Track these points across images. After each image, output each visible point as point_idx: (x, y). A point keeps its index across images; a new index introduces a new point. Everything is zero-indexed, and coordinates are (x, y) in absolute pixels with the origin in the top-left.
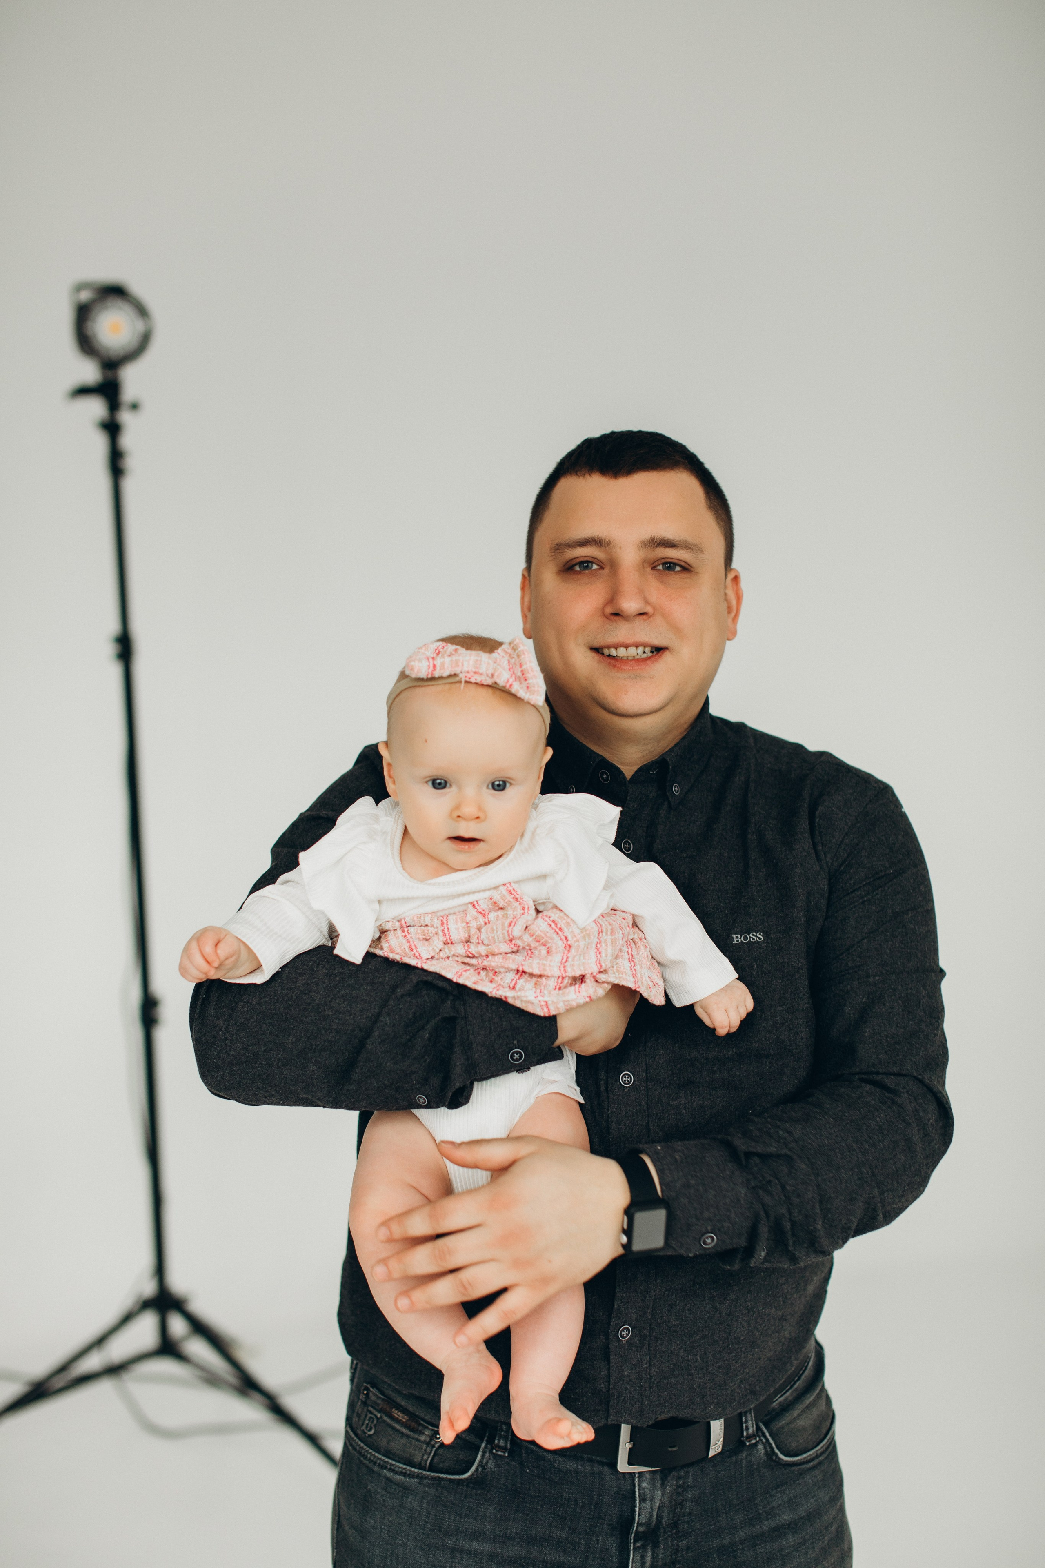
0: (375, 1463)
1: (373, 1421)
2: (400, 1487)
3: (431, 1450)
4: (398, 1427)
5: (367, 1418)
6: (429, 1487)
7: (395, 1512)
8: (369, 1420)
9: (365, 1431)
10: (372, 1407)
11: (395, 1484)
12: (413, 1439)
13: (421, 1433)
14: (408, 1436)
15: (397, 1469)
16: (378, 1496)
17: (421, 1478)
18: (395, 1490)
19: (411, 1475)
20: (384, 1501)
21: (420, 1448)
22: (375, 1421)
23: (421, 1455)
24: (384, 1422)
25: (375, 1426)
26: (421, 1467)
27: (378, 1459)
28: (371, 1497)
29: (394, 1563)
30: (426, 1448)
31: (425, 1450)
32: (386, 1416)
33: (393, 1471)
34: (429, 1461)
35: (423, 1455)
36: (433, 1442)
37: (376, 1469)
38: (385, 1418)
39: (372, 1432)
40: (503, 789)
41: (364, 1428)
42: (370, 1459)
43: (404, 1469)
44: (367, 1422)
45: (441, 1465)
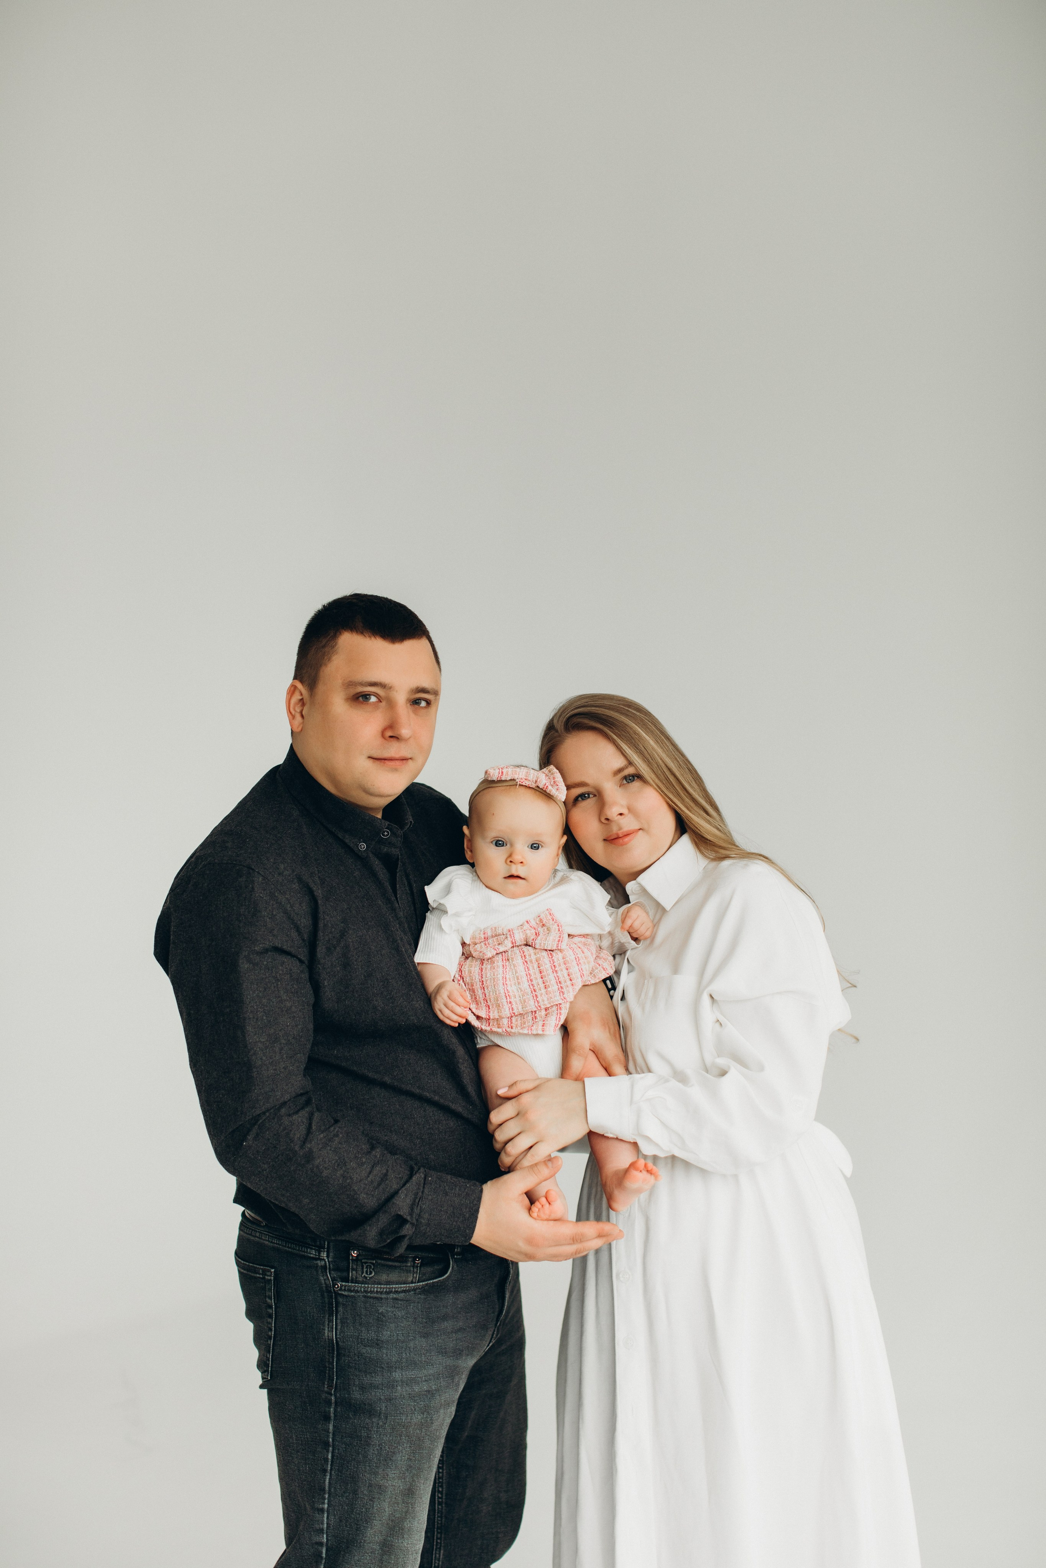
0: (381, 1293)
1: (371, 1267)
2: (405, 1300)
3: (417, 1270)
4: (390, 1263)
5: (365, 1267)
6: (420, 1294)
7: (405, 1319)
8: (367, 1268)
9: (366, 1276)
10: (364, 1259)
11: (401, 1300)
12: (403, 1266)
13: (406, 1262)
14: (400, 1266)
15: (399, 1290)
16: (390, 1314)
17: (414, 1290)
18: (401, 1304)
19: (409, 1291)
20: (395, 1315)
21: (410, 1271)
22: (373, 1267)
23: (412, 1275)
24: (379, 1264)
25: (373, 1269)
26: (412, 1282)
27: (384, 1288)
28: (384, 1316)
29: (408, 1354)
30: (414, 1269)
31: (413, 1271)
32: (380, 1259)
33: (396, 1292)
34: (418, 1277)
35: (413, 1274)
36: (416, 1264)
37: (383, 1296)
38: (379, 1261)
39: (373, 1274)
40: (538, 849)
41: (364, 1274)
42: (377, 1291)
43: (404, 1287)
44: (365, 1270)
45: (424, 1277)
